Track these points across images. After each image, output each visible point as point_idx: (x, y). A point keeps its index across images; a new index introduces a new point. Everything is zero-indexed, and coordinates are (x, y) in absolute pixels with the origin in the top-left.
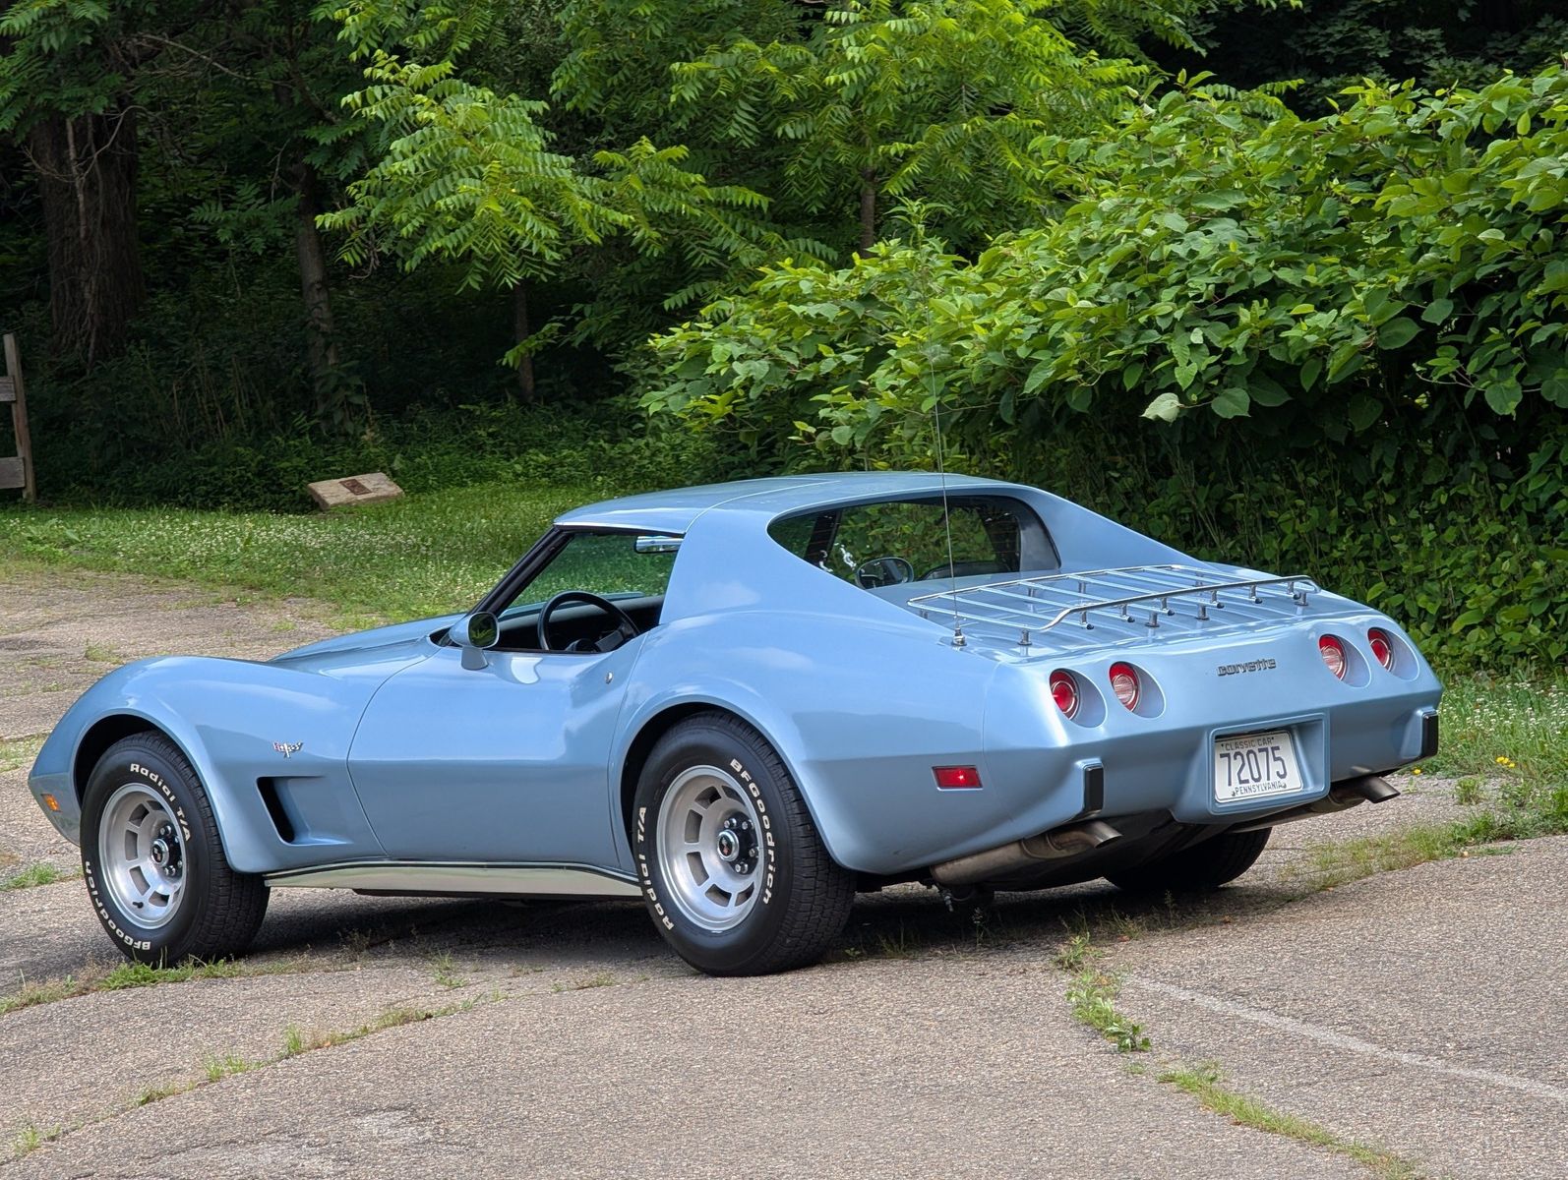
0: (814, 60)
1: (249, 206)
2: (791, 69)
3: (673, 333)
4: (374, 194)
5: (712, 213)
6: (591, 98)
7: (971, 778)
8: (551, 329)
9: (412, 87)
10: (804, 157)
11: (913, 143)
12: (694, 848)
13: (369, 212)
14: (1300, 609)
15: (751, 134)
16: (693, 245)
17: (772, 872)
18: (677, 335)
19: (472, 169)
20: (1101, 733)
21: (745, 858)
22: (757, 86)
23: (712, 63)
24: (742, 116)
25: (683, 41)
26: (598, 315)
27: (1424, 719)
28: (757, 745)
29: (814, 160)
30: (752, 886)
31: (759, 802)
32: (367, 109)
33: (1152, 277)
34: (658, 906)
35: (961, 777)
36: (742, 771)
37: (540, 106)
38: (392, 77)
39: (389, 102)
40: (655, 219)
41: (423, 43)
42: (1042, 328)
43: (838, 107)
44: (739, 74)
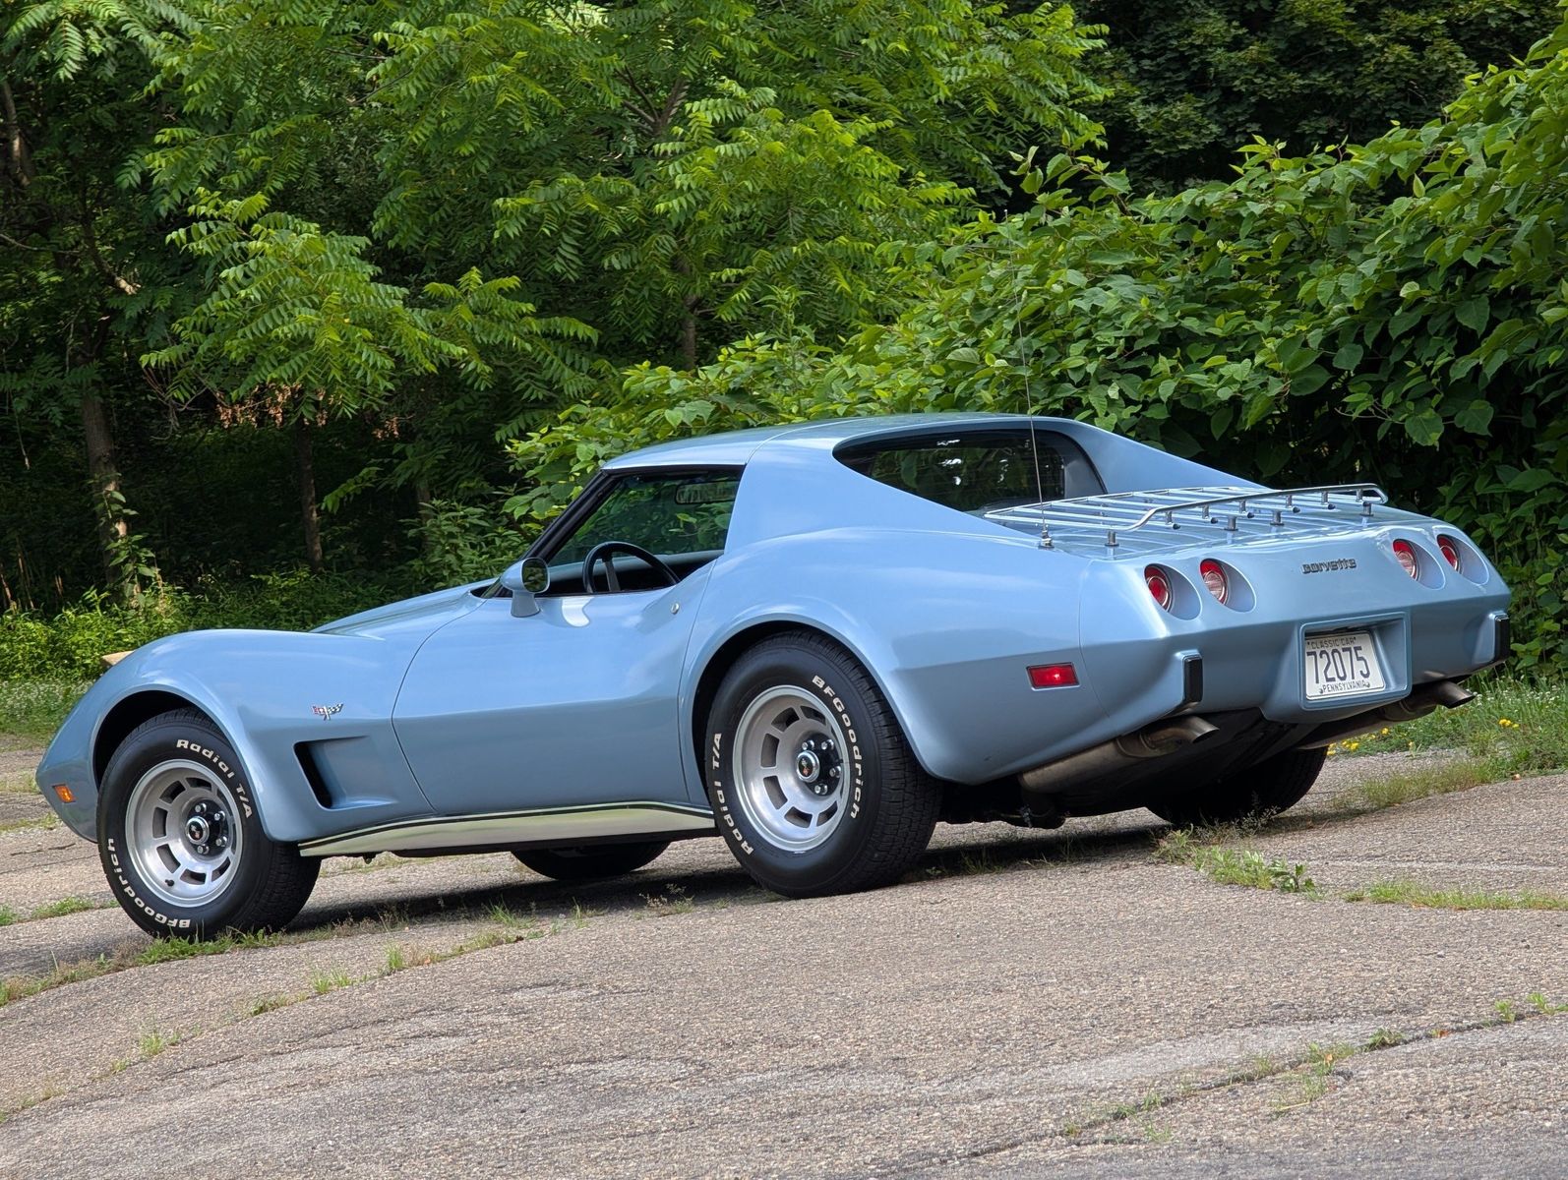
0: (637, 191)
1: (45, 374)
2: (615, 201)
3: (531, 438)
4: (201, 331)
5: (542, 343)
6: (413, 236)
7: (1068, 675)
8: (368, 473)
9: (237, 221)
10: (630, 286)
11: (743, 267)
12: (770, 772)
13: (196, 349)
14: (1365, 519)
15: (575, 267)
16: (522, 377)
17: (859, 786)
18: (534, 440)
19: (305, 299)
20: (1198, 625)
21: (826, 779)
22: (580, 218)
23: (533, 199)
24: (566, 251)
25: (503, 176)
26: (420, 454)
27: (1497, 622)
28: (840, 660)
29: (639, 290)
30: (835, 805)
31: (844, 716)
32: (194, 244)
33: (1059, 332)
34: (736, 831)
35: (1057, 676)
36: (825, 687)
37: (363, 241)
38: (216, 214)
39: (214, 236)
40: (485, 352)
41: (237, 183)
42: (946, 389)
43: (663, 237)
44: (563, 209)
